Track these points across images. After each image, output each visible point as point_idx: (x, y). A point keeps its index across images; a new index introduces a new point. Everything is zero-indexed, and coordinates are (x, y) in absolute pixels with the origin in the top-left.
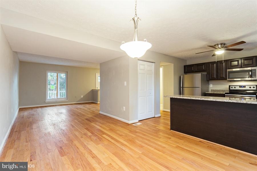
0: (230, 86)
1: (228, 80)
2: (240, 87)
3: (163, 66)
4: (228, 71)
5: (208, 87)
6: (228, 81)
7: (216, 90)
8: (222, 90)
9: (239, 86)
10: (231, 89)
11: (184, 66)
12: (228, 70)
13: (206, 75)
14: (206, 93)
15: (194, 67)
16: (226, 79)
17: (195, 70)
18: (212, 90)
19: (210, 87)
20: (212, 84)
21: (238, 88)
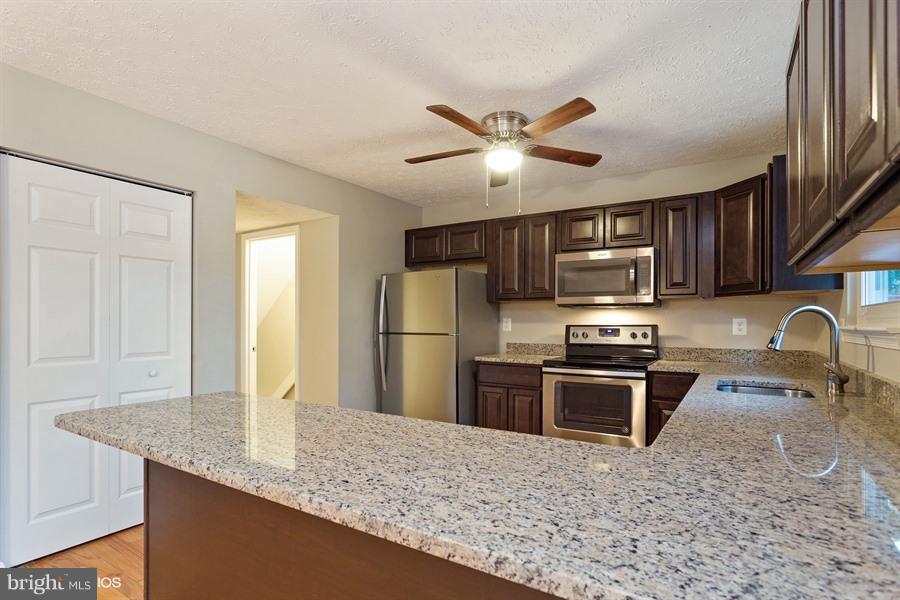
0: (568, 328)
1: (559, 300)
2: (603, 331)
3: (297, 226)
4: (559, 263)
5: (496, 334)
6: (560, 305)
7: (524, 345)
8: (545, 346)
9: (600, 330)
10: (572, 340)
11: (406, 232)
12: (561, 258)
13: (486, 275)
14: (477, 359)
15: (441, 241)
16: (553, 298)
17: (447, 252)
18: (508, 345)
19: (504, 329)
20: (510, 320)
21: (595, 338)
